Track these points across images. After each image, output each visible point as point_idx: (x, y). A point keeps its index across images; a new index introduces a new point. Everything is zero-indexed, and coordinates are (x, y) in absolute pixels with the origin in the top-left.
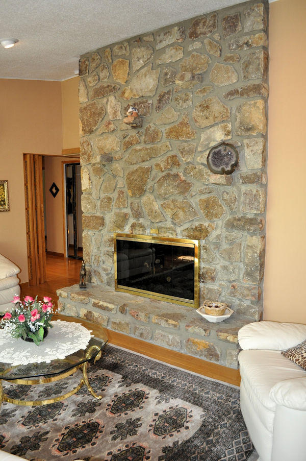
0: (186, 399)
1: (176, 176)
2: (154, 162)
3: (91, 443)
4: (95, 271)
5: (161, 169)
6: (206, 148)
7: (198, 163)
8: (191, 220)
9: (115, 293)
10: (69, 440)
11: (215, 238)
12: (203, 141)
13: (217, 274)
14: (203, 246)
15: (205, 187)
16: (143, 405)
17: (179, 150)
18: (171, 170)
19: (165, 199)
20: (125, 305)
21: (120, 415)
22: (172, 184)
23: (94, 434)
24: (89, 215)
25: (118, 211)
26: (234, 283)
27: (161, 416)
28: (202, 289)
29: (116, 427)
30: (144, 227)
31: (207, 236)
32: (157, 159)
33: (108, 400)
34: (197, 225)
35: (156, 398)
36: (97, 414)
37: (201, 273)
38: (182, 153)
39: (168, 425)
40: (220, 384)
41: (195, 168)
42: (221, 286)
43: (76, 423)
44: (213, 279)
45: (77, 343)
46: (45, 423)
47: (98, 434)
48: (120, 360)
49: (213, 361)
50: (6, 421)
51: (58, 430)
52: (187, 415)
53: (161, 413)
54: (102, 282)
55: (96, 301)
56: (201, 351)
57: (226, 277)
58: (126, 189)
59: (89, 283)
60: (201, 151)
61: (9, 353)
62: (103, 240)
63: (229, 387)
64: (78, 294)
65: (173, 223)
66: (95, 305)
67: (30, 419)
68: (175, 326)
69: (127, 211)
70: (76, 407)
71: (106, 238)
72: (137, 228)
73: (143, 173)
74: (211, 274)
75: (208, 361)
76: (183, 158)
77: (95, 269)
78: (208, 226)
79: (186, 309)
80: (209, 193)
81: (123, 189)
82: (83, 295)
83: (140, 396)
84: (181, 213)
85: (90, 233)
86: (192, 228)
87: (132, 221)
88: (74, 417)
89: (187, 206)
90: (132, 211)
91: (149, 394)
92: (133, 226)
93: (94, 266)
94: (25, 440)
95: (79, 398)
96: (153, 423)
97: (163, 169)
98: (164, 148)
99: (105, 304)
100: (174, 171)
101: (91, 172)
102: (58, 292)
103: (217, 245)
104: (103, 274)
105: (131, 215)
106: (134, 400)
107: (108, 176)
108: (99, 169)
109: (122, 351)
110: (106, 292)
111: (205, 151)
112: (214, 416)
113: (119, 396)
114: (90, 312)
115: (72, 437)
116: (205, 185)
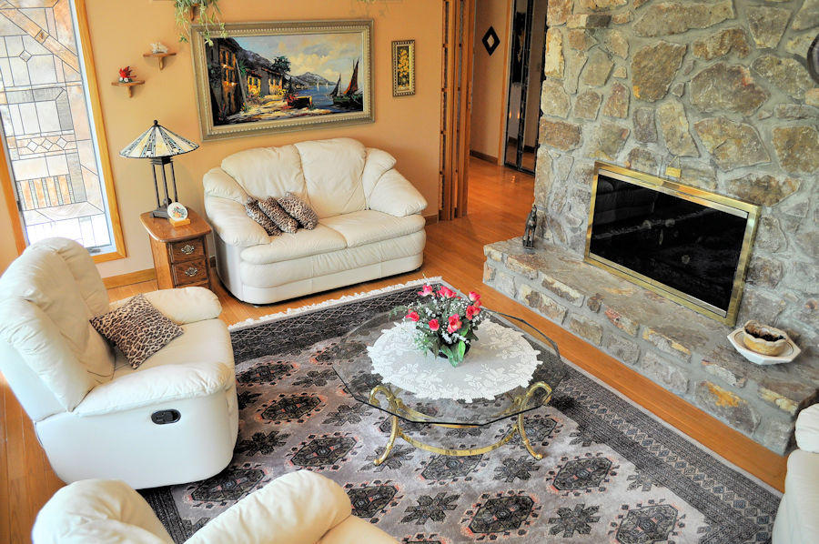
0: (679, 492)
1: (736, 73)
2: (693, 37)
3: (518, 530)
4: (552, 220)
5: (707, 53)
6: (812, 24)
7: (788, 56)
8: (750, 164)
9: (583, 265)
10: (487, 517)
11: (793, 208)
12: (805, 10)
13: (782, 275)
14: (766, 219)
15: (794, 105)
16: (606, 485)
17: (751, 20)
18: (727, 59)
19: (704, 114)
20: (598, 296)
21: (567, 495)
22: (725, 88)
23: (525, 517)
24: (554, 121)
25: (608, 122)
26: (814, 300)
27: (632, 513)
28: (747, 295)
29: (559, 512)
30: (653, 159)
31: (778, 201)
32: (700, 32)
33: (551, 463)
34: (761, 177)
35: (629, 478)
36: (531, 483)
37: (751, 266)
38: (756, 27)
39: (641, 530)
40: (745, 478)
41: (779, 63)
42: (786, 298)
43: (499, 492)
44: (773, 283)
45: (514, 372)
46: (454, 480)
47: (530, 518)
48: (578, 393)
49: (741, 430)
50: (400, 465)
51: (471, 497)
52: (676, 521)
53: (633, 507)
54: (562, 240)
55: (550, 280)
56: (722, 408)
57: (798, 285)
58: (629, 82)
59: (540, 239)
60: (798, 30)
61: (411, 372)
62: (574, 170)
63: (761, 488)
64: (520, 259)
65: (713, 163)
66: (546, 285)
67: (435, 469)
68: (683, 354)
69: (627, 124)
70: (501, 465)
71: (580, 166)
72: (640, 159)
73: (669, 56)
74: (771, 272)
75: (732, 426)
76: (757, 38)
77: (553, 216)
78: (784, 183)
79: (708, 325)
80: (800, 118)
81: (623, 83)
82: (528, 262)
83: (604, 468)
84: (732, 149)
85: (552, 152)
86: (750, 181)
87: (632, 144)
88: (497, 481)
89: (749, 137)
90: (635, 127)
91: (618, 467)
92: (634, 155)
93: (552, 211)
94: (424, 501)
95: (507, 450)
96: (618, 522)
97: (710, 55)
98: (718, 12)
99: (565, 288)
100: (734, 61)
101: (566, 40)
102: (487, 249)
103: (796, 224)
104: (566, 228)
105: (633, 134)
106: (590, 474)
107: (596, 53)
108: (581, 38)
109: (583, 376)
110: (567, 262)
111: (808, 30)
112: (721, 535)
113: (570, 460)
114: (536, 294)
115: (492, 514)
116: (792, 99)
